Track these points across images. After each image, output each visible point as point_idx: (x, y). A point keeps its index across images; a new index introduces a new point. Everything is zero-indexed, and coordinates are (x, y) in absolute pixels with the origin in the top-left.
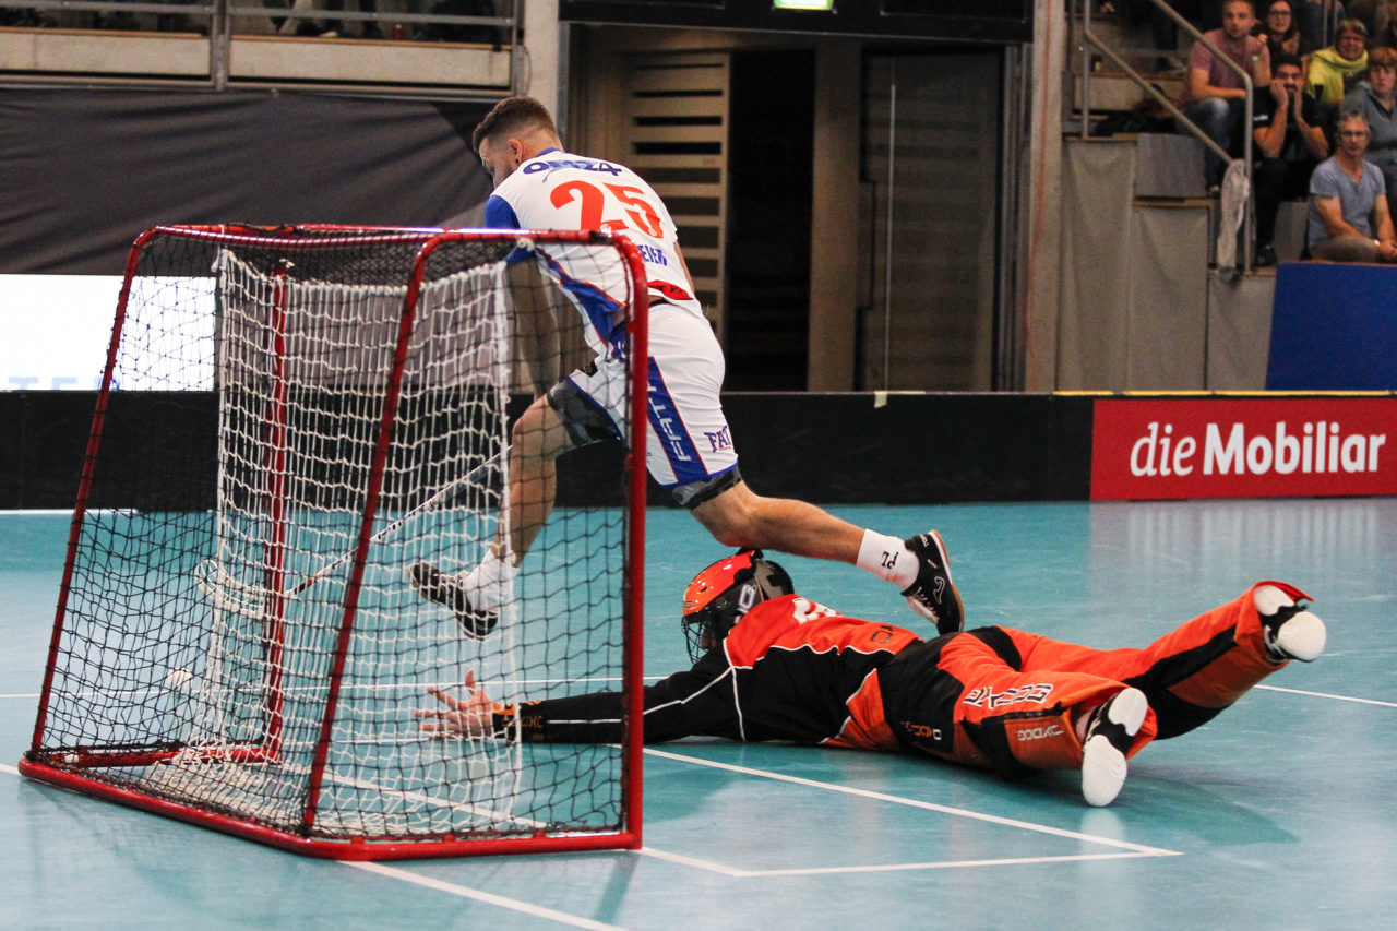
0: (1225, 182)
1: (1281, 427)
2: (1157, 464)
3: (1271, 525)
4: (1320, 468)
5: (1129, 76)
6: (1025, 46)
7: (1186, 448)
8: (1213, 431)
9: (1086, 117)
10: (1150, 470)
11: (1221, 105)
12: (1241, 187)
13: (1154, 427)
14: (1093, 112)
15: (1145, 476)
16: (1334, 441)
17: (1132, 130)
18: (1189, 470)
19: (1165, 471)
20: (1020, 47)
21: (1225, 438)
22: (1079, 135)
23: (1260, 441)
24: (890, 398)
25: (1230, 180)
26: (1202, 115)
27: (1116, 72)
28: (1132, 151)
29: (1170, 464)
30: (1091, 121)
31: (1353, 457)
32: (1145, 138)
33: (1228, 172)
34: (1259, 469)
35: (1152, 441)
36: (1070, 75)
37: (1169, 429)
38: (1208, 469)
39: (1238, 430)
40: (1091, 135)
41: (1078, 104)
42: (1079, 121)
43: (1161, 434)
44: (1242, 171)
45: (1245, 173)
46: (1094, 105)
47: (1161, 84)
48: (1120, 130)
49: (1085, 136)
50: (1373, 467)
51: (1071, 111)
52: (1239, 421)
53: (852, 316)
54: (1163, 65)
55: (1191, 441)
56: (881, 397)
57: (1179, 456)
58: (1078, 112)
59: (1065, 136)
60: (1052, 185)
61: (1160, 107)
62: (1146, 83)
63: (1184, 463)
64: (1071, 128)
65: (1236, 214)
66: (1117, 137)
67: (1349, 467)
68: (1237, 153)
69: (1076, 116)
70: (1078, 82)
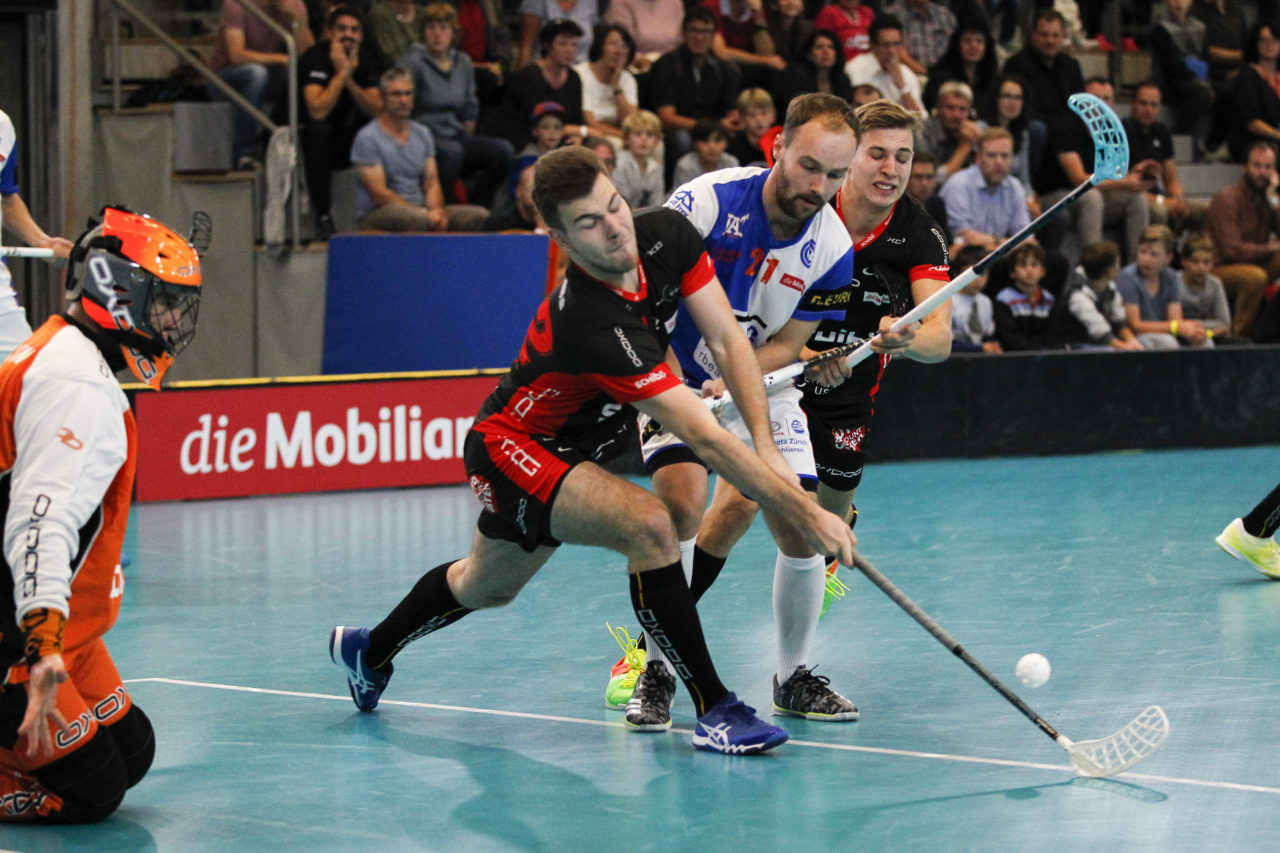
0: (270, 151)
1: (353, 414)
2: (212, 459)
3: (347, 520)
5: (162, 42)
6: (49, 14)
7: (244, 441)
8: (274, 421)
9: (117, 87)
10: (203, 466)
11: (259, 72)
12: (286, 156)
13: (206, 420)
14: (125, 82)
15: (199, 474)
16: (416, 426)
17: (168, 100)
18: (248, 465)
19: (221, 467)
20: (43, 15)
21: (289, 428)
22: (110, 107)
23: (330, 430)
25: (274, 149)
26: (241, 82)
27: (148, 37)
28: (168, 122)
29: (227, 459)
30: (123, 92)
31: (438, 442)
32: (183, 109)
33: (273, 139)
34: (330, 460)
35: (204, 435)
36: (99, 42)
37: (223, 421)
38: (271, 463)
39: (304, 419)
40: (123, 106)
41: (108, 74)
42: (110, 92)
43: (215, 427)
44: (287, 140)
45: (291, 140)
46: (126, 73)
47: (197, 48)
48: (155, 100)
49: (117, 109)
50: (460, 453)
51: (101, 82)
52: (304, 409)
54: (196, 28)
55: (251, 434)
57: (236, 449)
58: (108, 82)
59: (96, 109)
60: (83, 162)
61: (197, 74)
62: (182, 49)
63: (243, 458)
64: (103, 99)
65: (282, 185)
66: (151, 108)
67: (435, 454)
68: (281, 119)
69: (107, 88)
70: (108, 50)
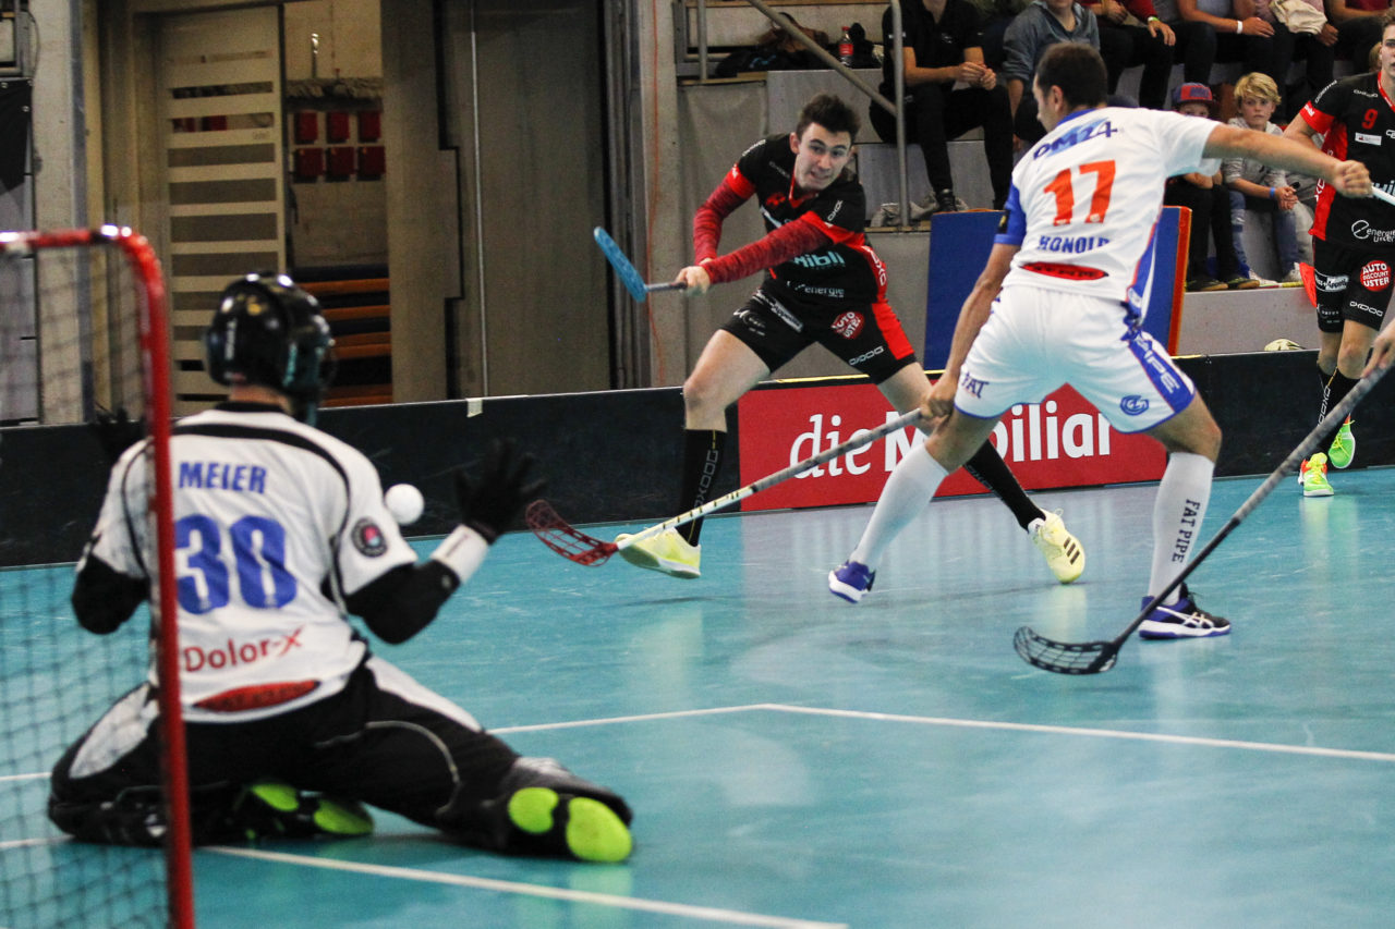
3: (977, 526)
4: (1036, 455)
5: (751, 4)
9: (704, 56)
10: (815, 472)
13: (817, 419)
14: (712, 50)
15: (810, 480)
16: (1052, 422)
17: (760, 68)
18: (865, 468)
19: (835, 472)
22: (697, 78)
24: (485, 404)
28: (761, 91)
31: (1078, 440)
35: (816, 436)
36: (682, 8)
37: (836, 420)
41: (694, 41)
42: (697, 61)
43: (827, 427)
46: (712, 40)
49: (705, 80)
50: (1105, 450)
51: (685, 49)
53: (441, 310)
56: (474, 405)
58: (694, 50)
59: (680, 79)
60: (668, 140)
61: (791, 38)
62: (775, 12)
63: (859, 461)
64: (689, 70)
67: (1074, 452)
69: (693, 56)
70: (693, 15)
